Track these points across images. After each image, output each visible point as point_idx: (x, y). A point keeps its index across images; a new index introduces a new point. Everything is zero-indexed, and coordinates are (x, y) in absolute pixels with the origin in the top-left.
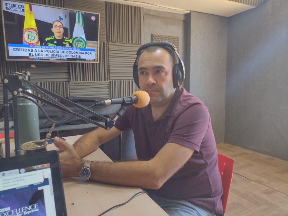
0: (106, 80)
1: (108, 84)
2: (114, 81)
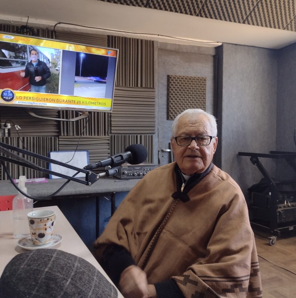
0: (106, 135)
1: (109, 140)
2: (117, 136)
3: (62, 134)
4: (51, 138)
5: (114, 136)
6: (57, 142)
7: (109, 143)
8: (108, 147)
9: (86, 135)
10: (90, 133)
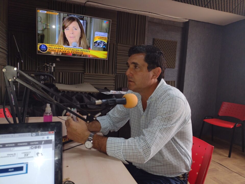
0: (113, 74)
1: (114, 77)
2: (120, 75)
3: (86, 72)
4: (80, 74)
5: (118, 75)
6: (83, 77)
7: (114, 79)
8: (113, 82)
9: (101, 73)
10: (103, 73)
